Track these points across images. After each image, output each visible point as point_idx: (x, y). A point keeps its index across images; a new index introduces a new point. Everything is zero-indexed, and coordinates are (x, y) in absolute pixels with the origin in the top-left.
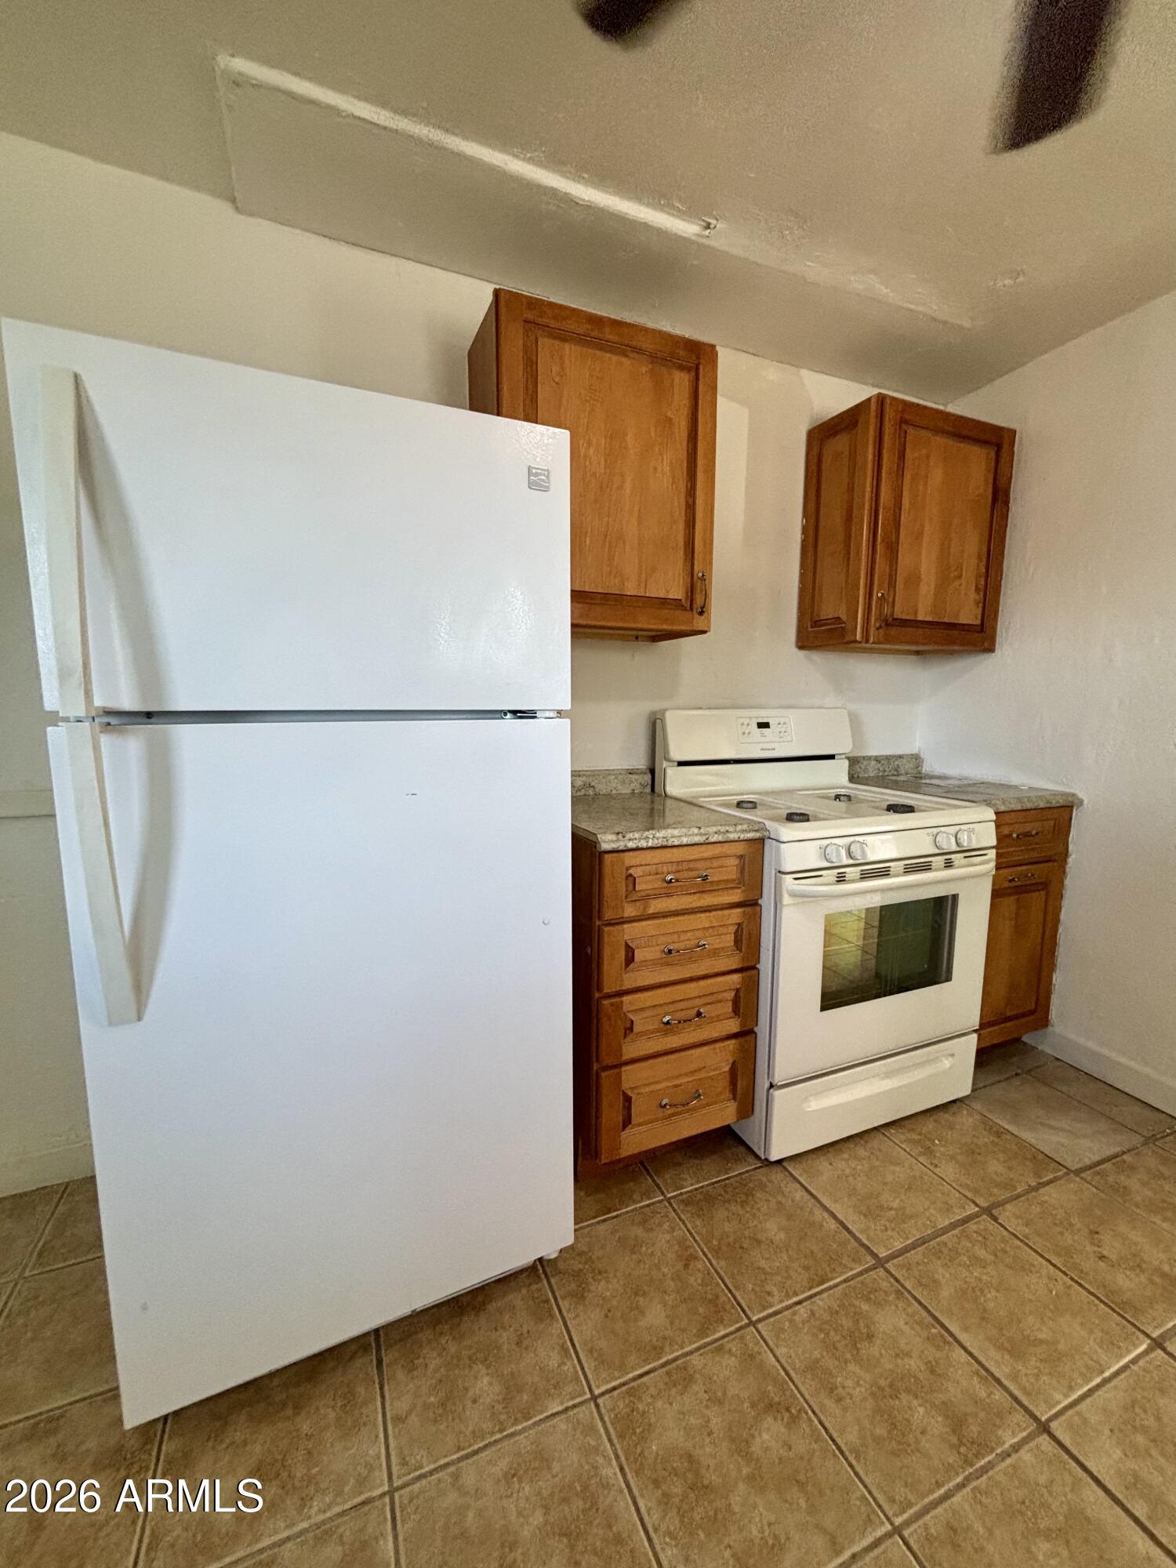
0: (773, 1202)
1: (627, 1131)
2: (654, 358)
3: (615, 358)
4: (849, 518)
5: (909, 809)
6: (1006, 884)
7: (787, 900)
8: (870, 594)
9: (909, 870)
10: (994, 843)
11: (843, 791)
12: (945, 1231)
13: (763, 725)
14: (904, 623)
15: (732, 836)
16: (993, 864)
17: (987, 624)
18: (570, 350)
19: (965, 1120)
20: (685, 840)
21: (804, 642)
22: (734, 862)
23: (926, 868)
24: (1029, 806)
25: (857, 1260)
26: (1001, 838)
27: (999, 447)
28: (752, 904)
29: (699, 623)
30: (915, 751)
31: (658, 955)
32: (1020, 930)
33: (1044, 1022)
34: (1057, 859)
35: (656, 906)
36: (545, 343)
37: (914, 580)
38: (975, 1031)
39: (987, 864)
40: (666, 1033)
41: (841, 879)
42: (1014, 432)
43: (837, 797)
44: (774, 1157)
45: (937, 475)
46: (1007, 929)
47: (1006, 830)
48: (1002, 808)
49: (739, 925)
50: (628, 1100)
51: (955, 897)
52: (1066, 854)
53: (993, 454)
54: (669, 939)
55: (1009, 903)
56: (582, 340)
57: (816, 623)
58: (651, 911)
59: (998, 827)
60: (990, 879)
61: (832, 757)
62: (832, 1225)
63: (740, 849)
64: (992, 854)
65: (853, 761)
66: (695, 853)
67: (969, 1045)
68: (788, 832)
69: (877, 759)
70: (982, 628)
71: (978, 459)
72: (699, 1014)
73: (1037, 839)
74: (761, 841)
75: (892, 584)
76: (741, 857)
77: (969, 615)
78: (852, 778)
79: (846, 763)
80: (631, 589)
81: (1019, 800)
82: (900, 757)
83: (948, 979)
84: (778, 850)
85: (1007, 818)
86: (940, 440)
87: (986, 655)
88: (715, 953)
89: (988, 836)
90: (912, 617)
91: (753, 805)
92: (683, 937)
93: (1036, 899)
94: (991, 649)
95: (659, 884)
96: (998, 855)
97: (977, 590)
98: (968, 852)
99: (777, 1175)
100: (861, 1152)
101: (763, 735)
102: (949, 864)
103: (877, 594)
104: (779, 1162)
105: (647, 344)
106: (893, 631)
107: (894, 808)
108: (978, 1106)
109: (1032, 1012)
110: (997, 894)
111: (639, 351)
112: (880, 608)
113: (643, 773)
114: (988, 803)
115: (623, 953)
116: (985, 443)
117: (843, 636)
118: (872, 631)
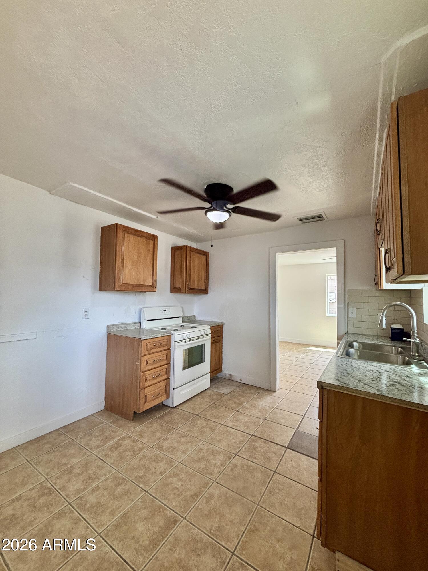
0: (176, 413)
1: (146, 404)
2: (146, 238)
3: (139, 238)
4: (181, 267)
5: (196, 327)
6: (213, 341)
7: (176, 347)
8: (186, 283)
9: (197, 339)
10: (210, 333)
11: (182, 325)
12: (207, 408)
13: (165, 311)
14: (192, 289)
15: (166, 335)
16: (210, 337)
17: (207, 289)
18: (131, 236)
19: (209, 392)
20: (158, 336)
21: (172, 291)
22: (166, 340)
23: (199, 338)
24: (216, 325)
25: (193, 416)
26: (212, 332)
27: (207, 256)
28: (169, 349)
29: (155, 290)
30: (194, 315)
31: (152, 362)
32: (216, 351)
33: (221, 371)
34: (221, 336)
35: (152, 351)
36: (126, 235)
37: (194, 281)
38: (210, 373)
39: (209, 337)
40: (153, 380)
41: (185, 342)
42: (209, 253)
43: (181, 326)
44: (175, 406)
45: (197, 260)
46: (214, 350)
47: (212, 330)
48: (211, 326)
49: (167, 354)
50: (146, 396)
51: (205, 344)
52: (222, 335)
53: (206, 257)
54: (153, 358)
55: (214, 345)
56: (133, 234)
57: (175, 288)
58: (151, 352)
59: (211, 330)
60: (210, 340)
61: (178, 317)
62: (188, 413)
63: (167, 337)
64: (210, 335)
65: (183, 317)
66: (159, 339)
67: (209, 376)
68: (176, 333)
69: (187, 317)
70: (206, 290)
71: (203, 258)
72: (160, 374)
73: (218, 332)
74: (171, 335)
75: (190, 282)
76: (167, 339)
77: (203, 287)
78: (183, 322)
79: (182, 318)
80: (142, 283)
81: (214, 324)
82: (191, 316)
83: (204, 362)
84: (175, 337)
85: (213, 328)
86: (197, 254)
87: (207, 295)
88: (163, 361)
89: (209, 331)
90: (193, 288)
91: (165, 329)
92: (157, 358)
93: (218, 343)
94: (207, 294)
95: (153, 346)
96: (211, 336)
97: (205, 282)
98: (206, 335)
99: (175, 409)
100: (191, 401)
101: (165, 313)
102: (203, 338)
103: (187, 284)
104: (176, 406)
105: (145, 235)
106: (190, 291)
107: (193, 327)
108: (211, 389)
109: (219, 369)
110: (212, 344)
111: (143, 236)
112: (188, 286)
113: (137, 323)
114: (209, 325)
115: (145, 362)
116: (204, 255)
117: (181, 291)
118: (186, 291)
